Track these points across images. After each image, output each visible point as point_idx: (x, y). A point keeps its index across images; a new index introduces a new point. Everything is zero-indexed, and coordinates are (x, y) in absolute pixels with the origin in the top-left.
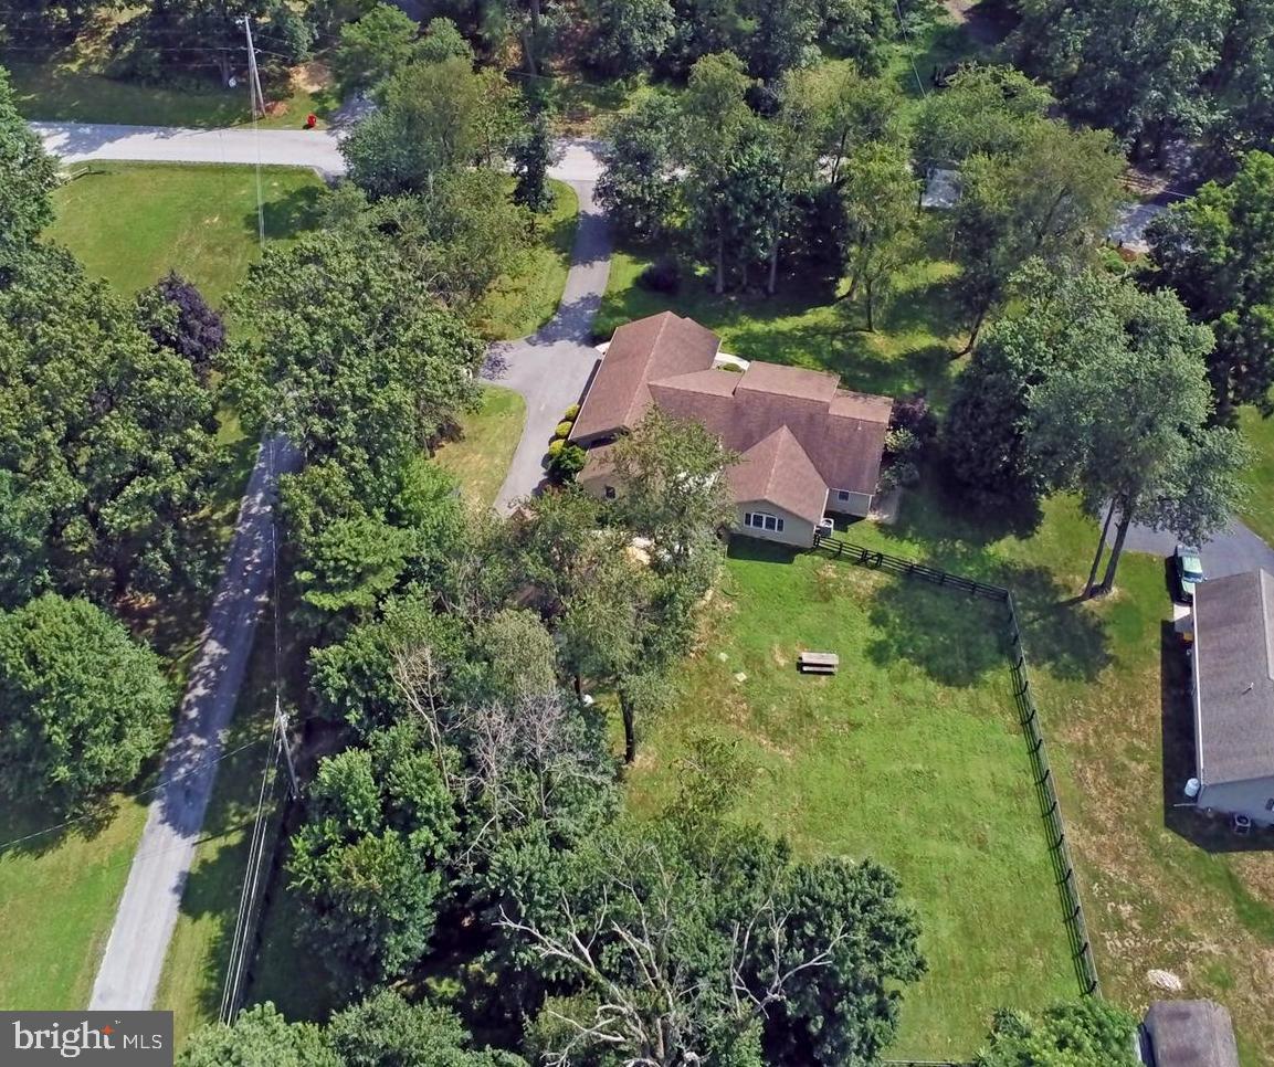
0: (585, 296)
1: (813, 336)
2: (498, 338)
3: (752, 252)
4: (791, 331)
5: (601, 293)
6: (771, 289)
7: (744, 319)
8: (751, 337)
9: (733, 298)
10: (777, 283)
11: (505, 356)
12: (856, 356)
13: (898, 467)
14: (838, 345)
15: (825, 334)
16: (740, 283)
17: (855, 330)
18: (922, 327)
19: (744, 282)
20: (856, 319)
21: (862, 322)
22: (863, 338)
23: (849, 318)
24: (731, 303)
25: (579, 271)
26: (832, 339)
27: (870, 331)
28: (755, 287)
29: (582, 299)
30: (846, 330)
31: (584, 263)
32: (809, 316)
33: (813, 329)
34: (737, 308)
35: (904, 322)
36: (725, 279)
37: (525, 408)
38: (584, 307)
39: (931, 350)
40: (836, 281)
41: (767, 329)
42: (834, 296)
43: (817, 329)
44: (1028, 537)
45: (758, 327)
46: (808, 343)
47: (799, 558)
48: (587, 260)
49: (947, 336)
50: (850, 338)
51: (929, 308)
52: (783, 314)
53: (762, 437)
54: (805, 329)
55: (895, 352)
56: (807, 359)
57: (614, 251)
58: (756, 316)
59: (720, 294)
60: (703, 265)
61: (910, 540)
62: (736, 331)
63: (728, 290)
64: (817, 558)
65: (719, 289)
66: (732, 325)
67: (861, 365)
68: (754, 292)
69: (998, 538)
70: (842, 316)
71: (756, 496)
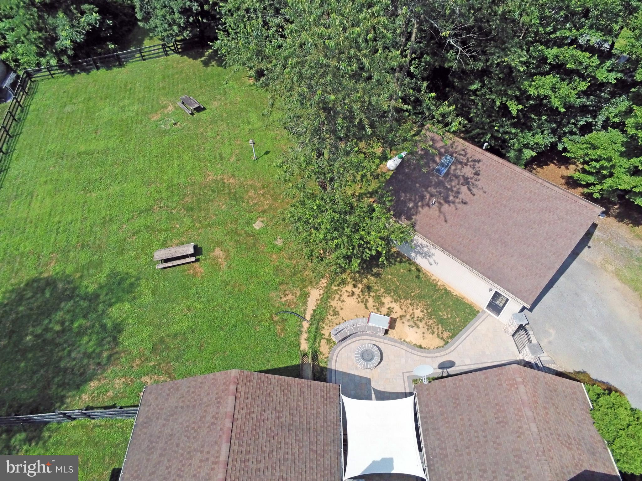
71: (255, 381)
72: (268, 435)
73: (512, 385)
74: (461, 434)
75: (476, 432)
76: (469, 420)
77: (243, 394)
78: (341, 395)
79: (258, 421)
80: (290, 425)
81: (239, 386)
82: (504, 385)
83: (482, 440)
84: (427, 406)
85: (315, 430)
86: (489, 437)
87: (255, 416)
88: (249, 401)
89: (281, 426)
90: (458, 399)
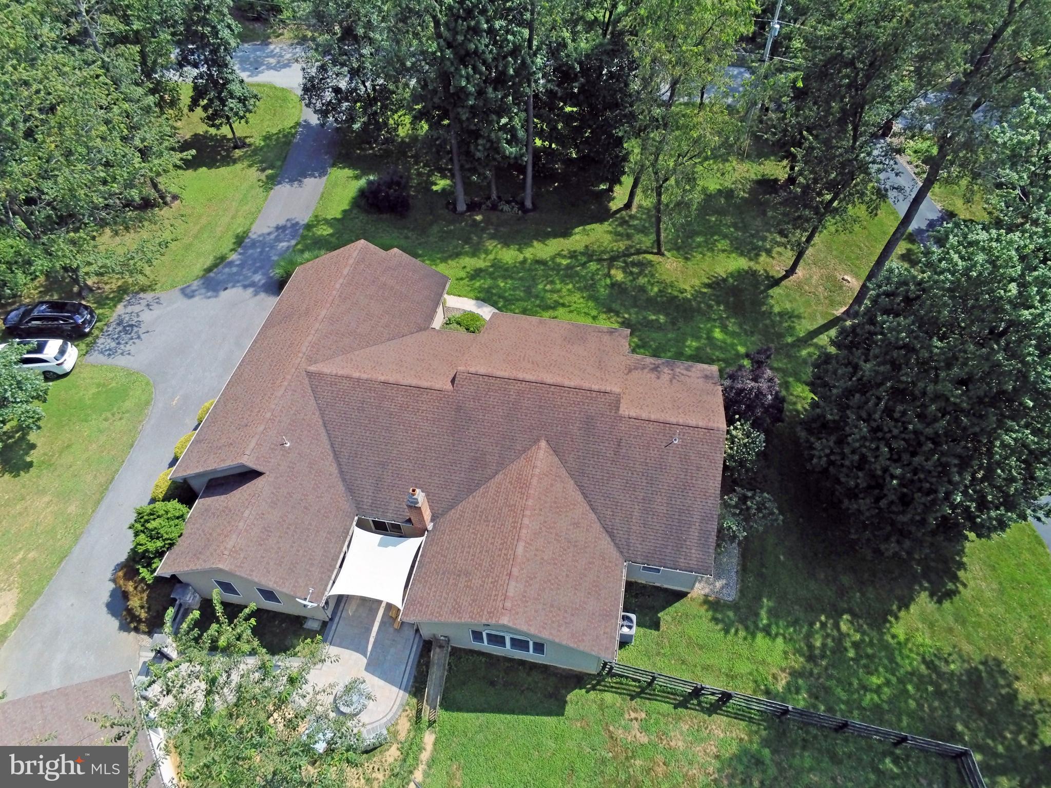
0: (282, 222)
1: (584, 265)
2: (143, 290)
3: (494, 147)
4: (553, 258)
5: (304, 218)
6: (528, 204)
7: (490, 244)
8: (499, 270)
9: (479, 218)
10: (536, 197)
11: (146, 316)
12: (642, 289)
13: (744, 499)
14: (619, 275)
15: (600, 260)
16: (489, 198)
17: (639, 252)
18: (723, 244)
19: (494, 196)
20: (638, 237)
21: (647, 241)
22: (650, 263)
23: (629, 237)
24: (475, 224)
25: (284, 190)
26: (610, 267)
27: (660, 253)
28: (508, 202)
29: (278, 228)
30: (626, 254)
31: (291, 181)
32: (577, 237)
33: (582, 254)
34: (483, 230)
35: (699, 239)
36: (466, 193)
37: (148, 403)
38: (278, 239)
39: (740, 275)
40: (611, 190)
41: (521, 257)
42: (608, 210)
43: (589, 254)
44: (950, 594)
45: (509, 255)
46: (577, 274)
47: (575, 696)
48: (297, 177)
49: (757, 255)
50: (634, 264)
51: (729, 220)
52: (543, 236)
53: (502, 465)
54: (573, 255)
55: (697, 282)
56: (577, 299)
57: (333, 165)
58: (506, 242)
59: (462, 214)
60: (444, 177)
61: (767, 631)
62: (480, 263)
63: (473, 207)
64: (609, 697)
65: (461, 207)
66: (474, 254)
67: (652, 304)
68: (506, 208)
69: (905, 604)
70: (617, 234)
71: (485, 613)
72: (480, 565)
73: (236, 552)
74: (306, 541)
75: (293, 536)
76: (292, 547)
77: (499, 599)
78: (402, 609)
79: (488, 576)
80: (459, 576)
81: (501, 606)
82: (242, 556)
83: (293, 528)
84: (321, 579)
85: (437, 573)
86: (285, 526)
87: (490, 580)
88: (494, 593)
89: (467, 574)
90: (290, 568)
